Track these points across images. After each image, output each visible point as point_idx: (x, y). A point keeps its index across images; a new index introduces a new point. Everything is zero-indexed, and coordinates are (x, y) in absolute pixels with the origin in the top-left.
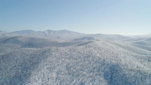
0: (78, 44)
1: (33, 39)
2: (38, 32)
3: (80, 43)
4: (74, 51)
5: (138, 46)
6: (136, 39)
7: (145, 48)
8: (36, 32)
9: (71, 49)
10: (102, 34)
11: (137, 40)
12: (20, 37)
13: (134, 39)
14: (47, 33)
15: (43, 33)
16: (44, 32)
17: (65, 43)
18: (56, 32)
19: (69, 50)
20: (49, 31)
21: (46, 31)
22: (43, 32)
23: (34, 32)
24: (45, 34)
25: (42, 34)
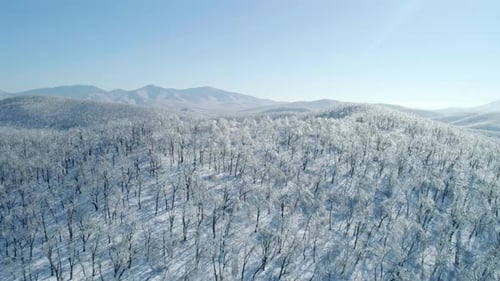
2: (113, 91)
14: (147, 97)
15: (130, 98)
16: (135, 91)
18: (176, 95)
20: (153, 90)
21: (140, 90)
23: (101, 91)
24: (139, 100)
25: (126, 98)
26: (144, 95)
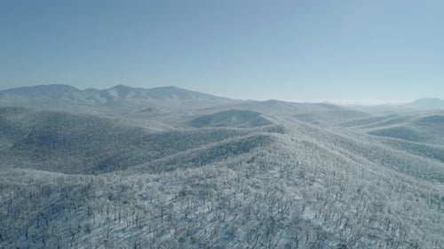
1: (57, 118)
5: (405, 147)
6: (384, 118)
7: (429, 153)
8: (81, 92)
10: (283, 102)
11: (389, 123)
12: (15, 110)
14: (116, 96)
15: (102, 96)
16: (105, 90)
18: (144, 94)
20: (123, 90)
21: (111, 89)
22: (104, 93)
23: (77, 90)
24: (110, 98)
25: (98, 97)
26: (115, 94)
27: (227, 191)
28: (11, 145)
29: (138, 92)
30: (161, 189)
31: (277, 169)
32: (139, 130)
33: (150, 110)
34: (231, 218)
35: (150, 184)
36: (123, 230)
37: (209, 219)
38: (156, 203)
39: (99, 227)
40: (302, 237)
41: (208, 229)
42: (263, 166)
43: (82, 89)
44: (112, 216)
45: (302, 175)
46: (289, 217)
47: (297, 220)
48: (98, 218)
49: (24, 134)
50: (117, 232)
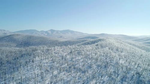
0: (83, 43)
1: (30, 37)
2: (41, 31)
3: (85, 42)
4: (79, 53)
9: (73, 50)
10: (107, 34)
12: (17, 35)
13: (142, 39)
15: (46, 33)
16: (47, 31)
17: (66, 42)
18: (59, 32)
19: (70, 51)
20: (52, 31)
24: (48, 33)
25: (44, 33)
26: (50, 32)
27: (88, 53)
28: (15, 45)
29: (57, 32)
30: (63, 51)
31: (107, 48)
32: (57, 41)
33: (61, 37)
34: (90, 61)
35: (58, 49)
36: (47, 63)
37: (81, 61)
38: (60, 55)
39: (37, 61)
40: (120, 69)
41: (81, 65)
42: (102, 47)
43: (40, 31)
44: (43, 58)
45: (117, 50)
46: (114, 62)
47: (117, 63)
48: (37, 58)
49: (20, 42)
50: (44, 63)
